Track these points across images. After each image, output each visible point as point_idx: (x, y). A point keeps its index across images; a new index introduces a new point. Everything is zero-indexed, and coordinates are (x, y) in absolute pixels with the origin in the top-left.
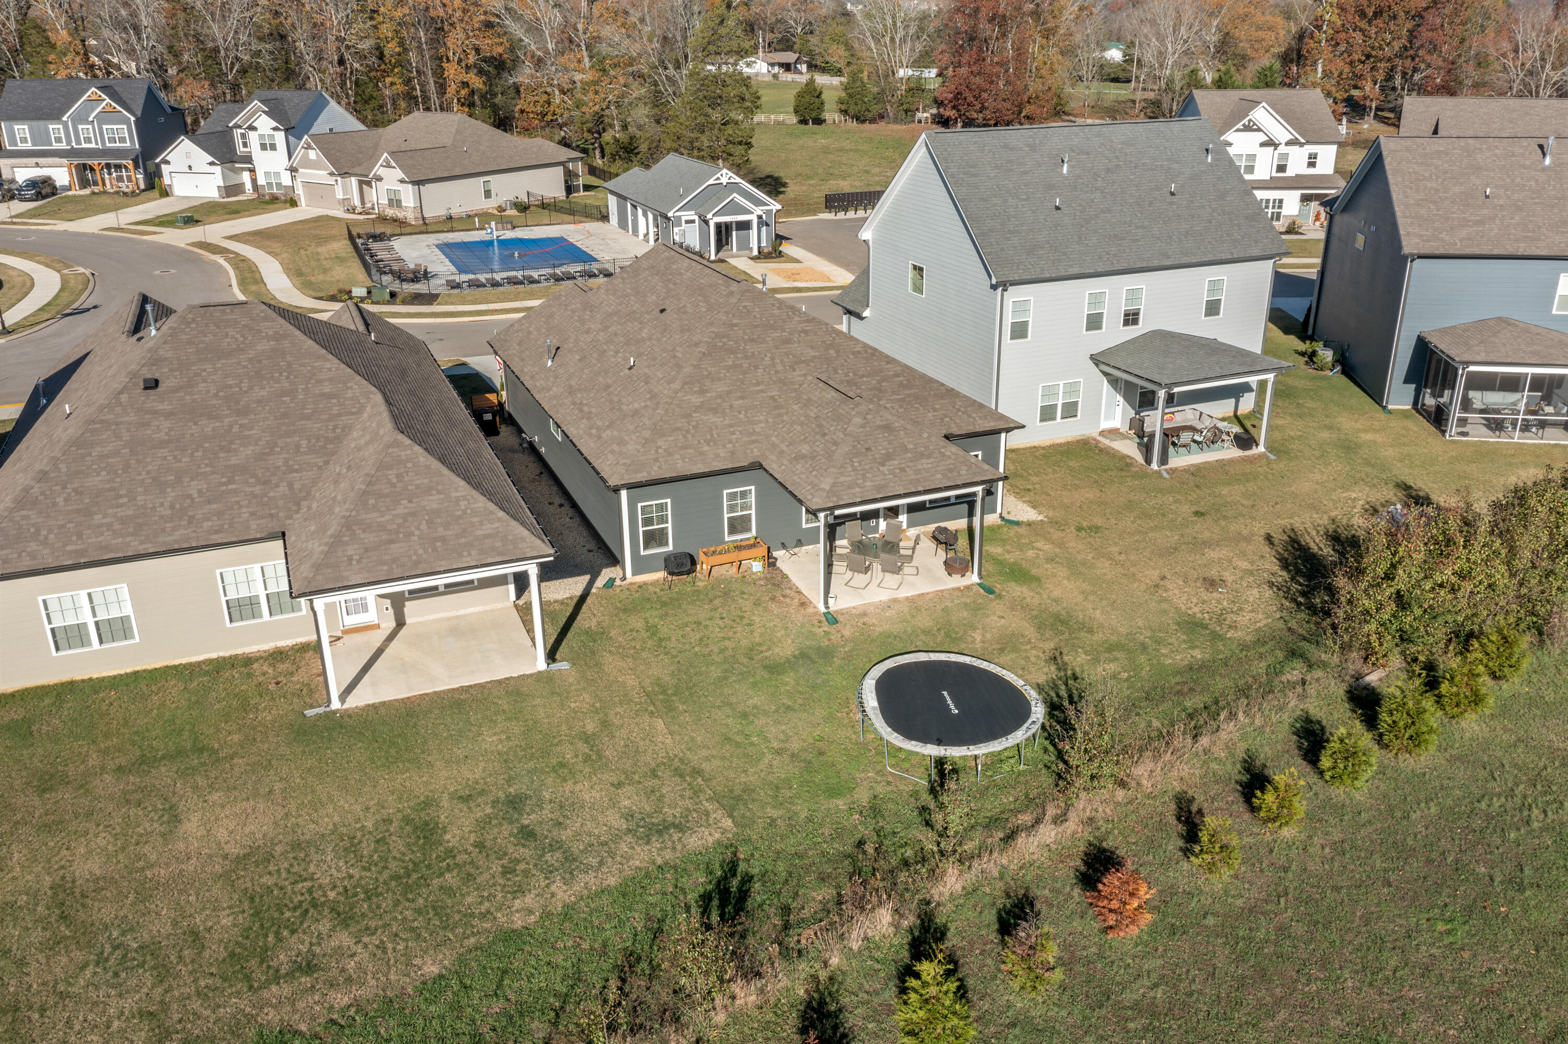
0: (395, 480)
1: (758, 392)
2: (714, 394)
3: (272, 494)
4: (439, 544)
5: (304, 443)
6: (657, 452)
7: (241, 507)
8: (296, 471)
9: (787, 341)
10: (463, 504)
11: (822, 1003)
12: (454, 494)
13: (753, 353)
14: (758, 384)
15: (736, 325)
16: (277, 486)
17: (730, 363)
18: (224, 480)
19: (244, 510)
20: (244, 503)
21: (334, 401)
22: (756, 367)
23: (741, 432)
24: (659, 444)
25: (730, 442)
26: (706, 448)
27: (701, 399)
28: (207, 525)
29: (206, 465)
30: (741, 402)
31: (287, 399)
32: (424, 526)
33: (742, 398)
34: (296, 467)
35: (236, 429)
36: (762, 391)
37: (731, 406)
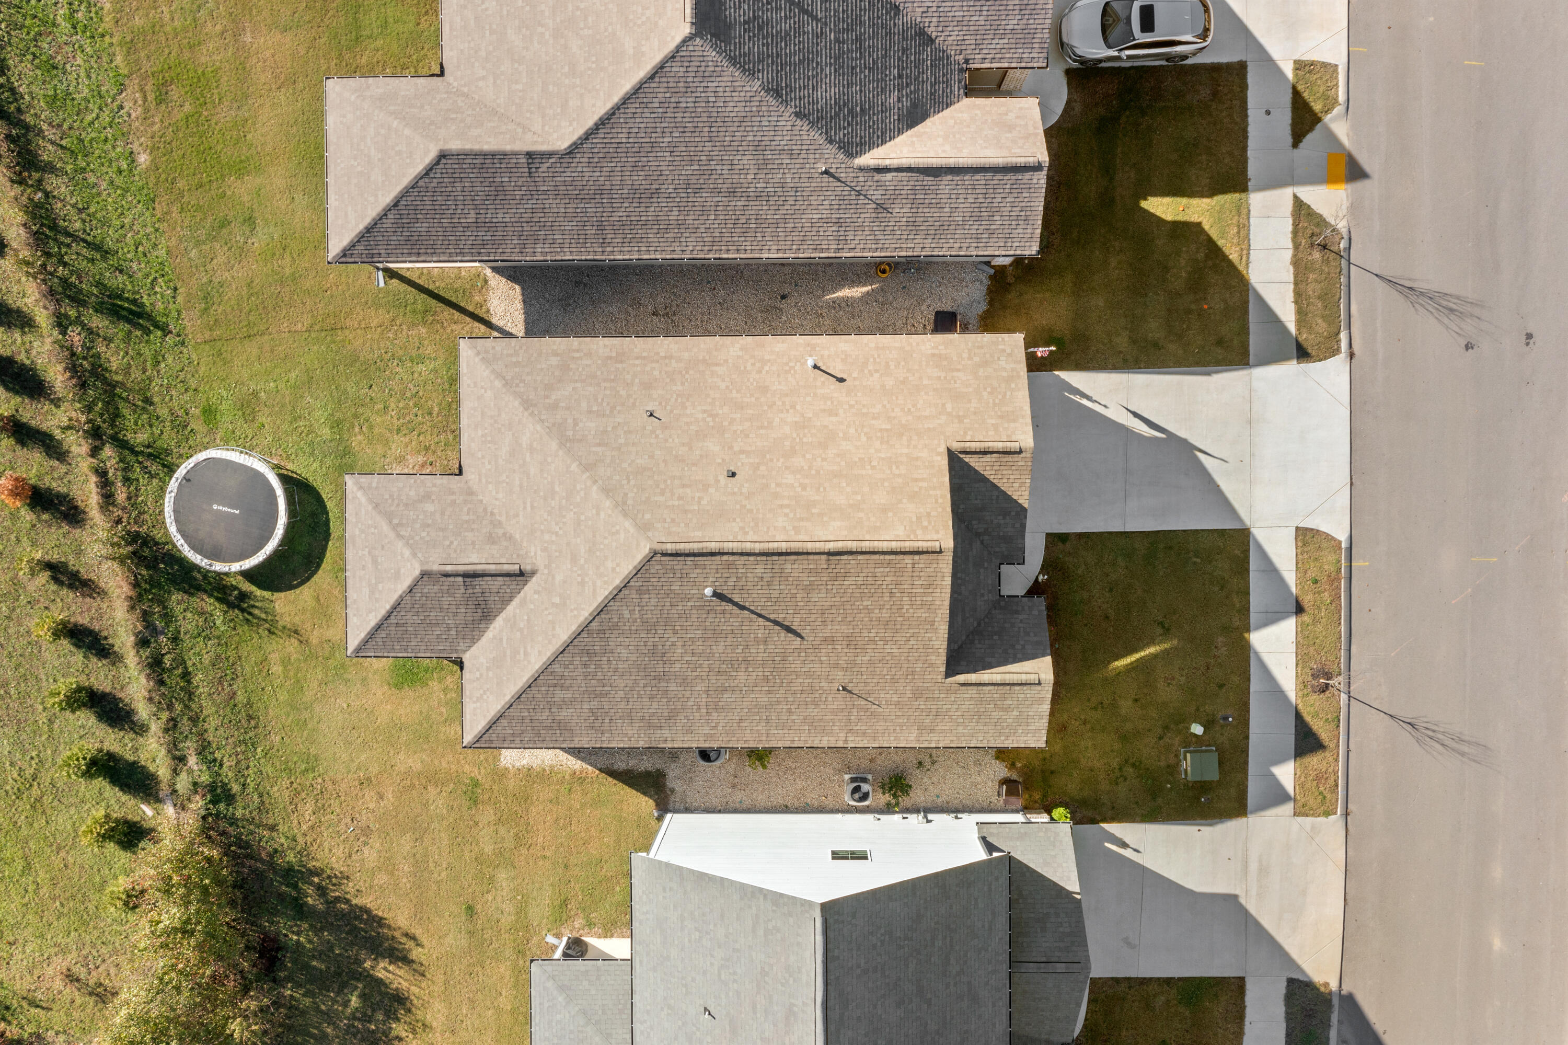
0: (397, 149)
1: (525, 503)
2: (528, 459)
3: (477, 64)
4: (346, 179)
5: (520, 87)
6: (482, 387)
7: (469, 42)
8: (495, 82)
9: (574, 559)
10: (372, 199)
11: (31, 326)
12: (380, 193)
13: (564, 517)
14: (532, 507)
15: (598, 514)
16: (483, 68)
17: (557, 489)
18: (494, 27)
19: (466, 45)
20: (472, 45)
21: (559, 110)
22: (549, 513)
23: (490, 470)
24: (489, 392)
25: (483, 457)
26: (480, 433)
27: (524, 446)
28: (458, 19)
29: (508, 11)
30: (517, 482)
31: (566, 69)
32: (359, 169)
33: (521, 486)
34: (498, 82)
35: (540, 29)
36: (525, 508)
37: (514, 471)
